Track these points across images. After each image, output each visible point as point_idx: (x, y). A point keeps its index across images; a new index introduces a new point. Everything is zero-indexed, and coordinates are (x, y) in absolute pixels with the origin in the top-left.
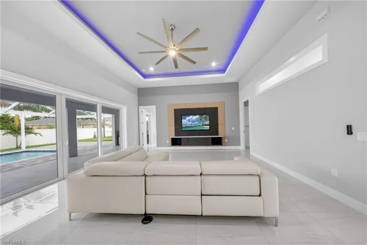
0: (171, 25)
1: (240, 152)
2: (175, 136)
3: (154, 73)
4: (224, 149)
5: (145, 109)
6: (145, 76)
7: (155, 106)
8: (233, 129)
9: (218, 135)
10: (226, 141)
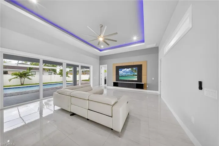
0: (100, 25)
1: (158, 95)
2: (116, 81)
3: (104, 49)
4: (146, 92)
5: (103, 66)
6: (101, 50)
7: (107, 65)
8: (153, 79)
9: (141, 82)
10: (147, 86)
